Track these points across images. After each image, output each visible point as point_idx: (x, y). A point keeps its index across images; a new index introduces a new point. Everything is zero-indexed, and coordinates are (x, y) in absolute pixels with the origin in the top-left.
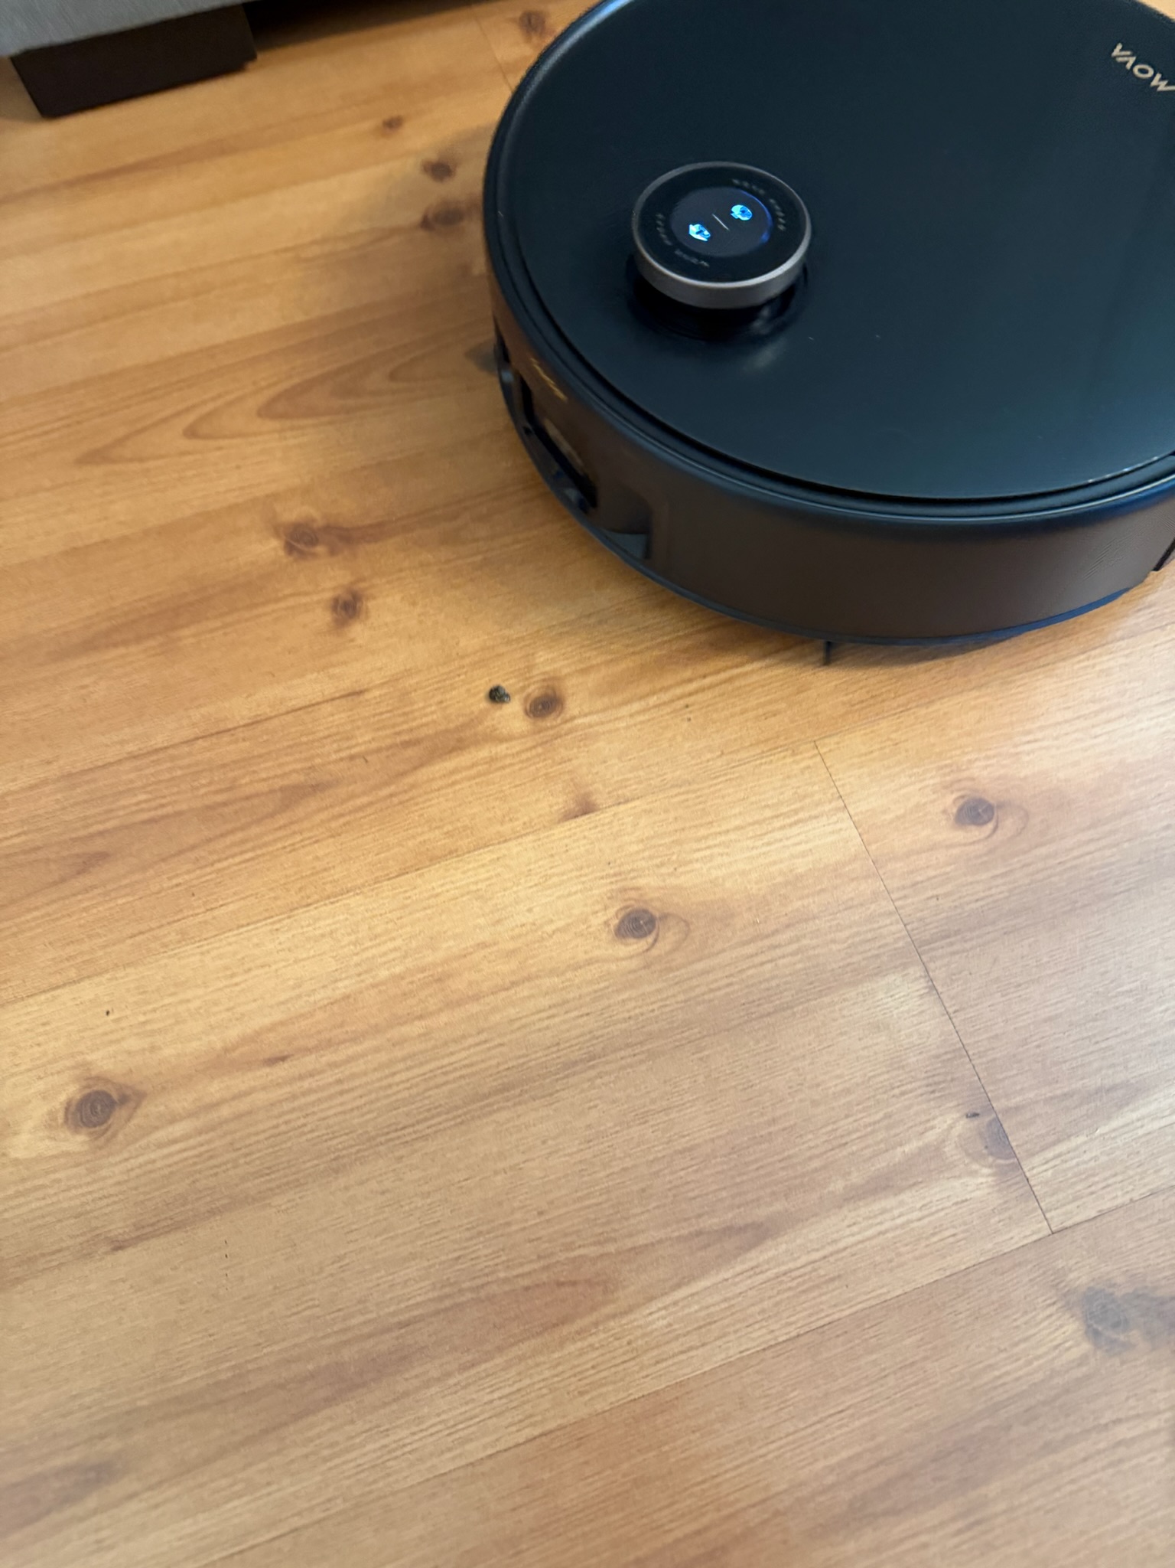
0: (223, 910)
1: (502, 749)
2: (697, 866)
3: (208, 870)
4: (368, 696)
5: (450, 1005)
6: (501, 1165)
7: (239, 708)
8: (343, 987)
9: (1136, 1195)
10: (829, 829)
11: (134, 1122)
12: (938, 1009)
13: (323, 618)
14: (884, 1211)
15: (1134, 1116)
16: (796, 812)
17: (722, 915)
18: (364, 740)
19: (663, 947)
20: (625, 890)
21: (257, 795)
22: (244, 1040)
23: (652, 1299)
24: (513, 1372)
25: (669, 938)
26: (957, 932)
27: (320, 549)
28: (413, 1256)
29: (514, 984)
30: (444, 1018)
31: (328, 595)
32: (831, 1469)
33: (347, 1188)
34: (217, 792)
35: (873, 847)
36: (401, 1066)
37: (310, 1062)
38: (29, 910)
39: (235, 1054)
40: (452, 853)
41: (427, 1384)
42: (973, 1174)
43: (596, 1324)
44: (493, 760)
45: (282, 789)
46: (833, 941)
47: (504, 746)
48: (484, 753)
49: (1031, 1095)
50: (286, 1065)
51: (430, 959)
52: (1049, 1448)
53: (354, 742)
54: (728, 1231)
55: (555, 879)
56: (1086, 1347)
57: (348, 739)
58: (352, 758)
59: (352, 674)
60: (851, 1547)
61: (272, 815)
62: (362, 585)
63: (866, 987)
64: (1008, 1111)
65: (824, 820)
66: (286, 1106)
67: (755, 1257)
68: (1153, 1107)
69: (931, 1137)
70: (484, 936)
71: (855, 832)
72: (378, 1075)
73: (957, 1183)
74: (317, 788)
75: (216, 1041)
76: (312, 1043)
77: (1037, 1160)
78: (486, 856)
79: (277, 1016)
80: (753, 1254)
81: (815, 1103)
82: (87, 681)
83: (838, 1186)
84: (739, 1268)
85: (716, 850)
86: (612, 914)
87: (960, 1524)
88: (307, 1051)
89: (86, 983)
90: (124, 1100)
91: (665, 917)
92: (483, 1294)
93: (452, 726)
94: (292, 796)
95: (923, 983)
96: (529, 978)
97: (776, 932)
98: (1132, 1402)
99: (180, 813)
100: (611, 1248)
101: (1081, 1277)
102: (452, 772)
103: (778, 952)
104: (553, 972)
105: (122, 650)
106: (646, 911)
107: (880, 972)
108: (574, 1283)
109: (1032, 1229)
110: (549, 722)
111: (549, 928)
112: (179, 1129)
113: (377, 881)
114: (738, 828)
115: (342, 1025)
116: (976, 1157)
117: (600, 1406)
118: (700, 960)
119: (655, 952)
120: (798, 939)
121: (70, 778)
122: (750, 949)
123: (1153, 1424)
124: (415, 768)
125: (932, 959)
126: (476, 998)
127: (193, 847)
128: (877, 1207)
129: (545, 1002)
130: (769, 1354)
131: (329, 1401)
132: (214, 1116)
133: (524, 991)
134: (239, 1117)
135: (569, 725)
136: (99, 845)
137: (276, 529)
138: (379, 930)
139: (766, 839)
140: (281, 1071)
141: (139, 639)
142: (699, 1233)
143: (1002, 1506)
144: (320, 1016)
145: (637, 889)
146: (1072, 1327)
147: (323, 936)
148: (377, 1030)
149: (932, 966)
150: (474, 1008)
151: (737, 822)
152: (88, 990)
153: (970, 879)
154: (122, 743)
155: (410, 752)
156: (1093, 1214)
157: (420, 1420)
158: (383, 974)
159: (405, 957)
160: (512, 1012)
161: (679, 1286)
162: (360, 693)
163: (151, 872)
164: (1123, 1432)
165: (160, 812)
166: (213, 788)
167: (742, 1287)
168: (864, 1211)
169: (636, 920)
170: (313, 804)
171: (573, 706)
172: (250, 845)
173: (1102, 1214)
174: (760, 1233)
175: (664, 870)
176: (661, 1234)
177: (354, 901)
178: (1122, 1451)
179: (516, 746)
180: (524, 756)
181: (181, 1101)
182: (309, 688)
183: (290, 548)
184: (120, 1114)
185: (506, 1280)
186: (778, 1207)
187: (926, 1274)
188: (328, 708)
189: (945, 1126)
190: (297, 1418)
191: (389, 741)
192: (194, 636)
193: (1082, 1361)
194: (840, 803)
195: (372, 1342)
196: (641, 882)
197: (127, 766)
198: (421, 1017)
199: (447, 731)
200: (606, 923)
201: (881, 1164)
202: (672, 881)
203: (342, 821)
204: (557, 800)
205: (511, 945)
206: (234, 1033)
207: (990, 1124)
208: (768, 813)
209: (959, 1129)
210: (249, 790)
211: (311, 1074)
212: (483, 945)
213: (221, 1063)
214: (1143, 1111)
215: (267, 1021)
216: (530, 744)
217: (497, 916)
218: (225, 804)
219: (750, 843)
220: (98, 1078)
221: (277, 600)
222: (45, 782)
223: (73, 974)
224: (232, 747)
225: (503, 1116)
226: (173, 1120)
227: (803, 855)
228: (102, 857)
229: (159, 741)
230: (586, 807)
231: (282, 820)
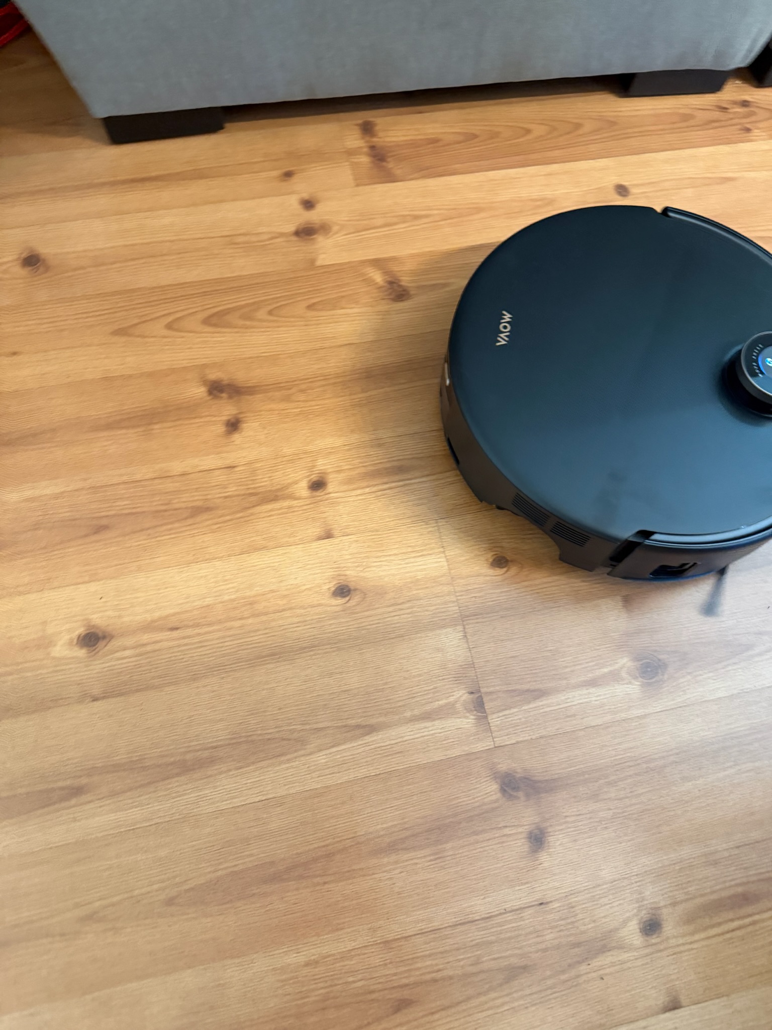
0: (158, 560)
1: (295, 503)
2: (374, 569)
3: (153, 540)
4: (236, 469)
5: (254, 615)
6: (266, 687)
7: (177, 467)
8: (208, 601)
9: (534, 737)
10: (435, 561)
11: (107, 648)
12: (466, 645)
13: (221, 429)
15: (540, 704)
16: (422, 551)
17: (380, 592)
18: (232, 490)
19: (353, 602)
20: (339, 575)
21: (179, 509)
22: (160, 619)
25: (355, 599)
26: (481, 614)
27: (224, 395)
29: (283, 610)
30: (250, 621)
31: (225, 418)
33: (198, 688)
34: (162, 505)
35: (452, 572)
36: (228, 639)
37: (189, 632)
39: (156, 624)
40: (265, 548)
42: (466, 717)
44: (289, 507)
45: (192, 507)
46: (427, 611)
47: (296, 502)
48: (286, 503)
49: (497, 688)
50: (178, 631)
51: (248, 594)
52: (476, 833)
53: (227, 490)
54: (358, 726)
55: (308, 567)
56: (499, 795)
57: (226, 488)
58: (226, 497)
59: (231, 458)
60: (385, 860)
61: (186, 518)
62: (242, 416)
63: (438, 632)
64: (486, 693)
65: (433, 556)
66: (176, 650)
69: (452, 699)
70: (273, 587)
71: (446, 564)
72: (218, 641)
73: (458, 720)
74: (208, 509)
75: (149, 617)
76: (191, 623)
77: (495, 716)
78: (280, 551)
79: (177, 610)
80: (367, 737)
81: (405, 679)
82: (107, 443)
83: (408, 714)
84: (360, 743)
85: (383, 563)
86: (332, 586)
87: (432, 858)
88: (188, 627)
89: (92, 584)
90: (104, 637)
91: (355, 590)
92: (249, 739)
93: (273, 489)
94: (197, 511)
95: (461, 634)
96: (291, 609)
97: (403, 603)
98: (514, 820)
99: (144, 512)
100: (307, 727)
101: (503, 767)
102: (271, 511)
103: (402, 612)
104: (302, 607)
105: (125, 431)
106: (347, 586)
107: (444, 627)
108: (289, 740)
109: (488, 744)
110: (318, 493)
111: (304, 588)
112: (127, 653)
113: (229, 556)
114: (395, 554)
115: (205, 617)
116: (469, 711)
117: (292, 791)
118: (368, 610)
119: (348, 605)
120: (412, 607)
121: (94, 489)
122: (391, 609)
123: (520, 830)
124: (254, 506)
125: (468, 624)
126: (266, 614)
127: (148, 529)
128: (423, 725)
129: (296, 620)
130: (366, 779)
131: (178, 775)
132: (143, 649)
133: (287, 614)
134: (155, 651)
135: (327, 496)
136: (106, 522)
137: (206, 383)
138: (226, 578)
139: (407, 561)
140: (175, 634)
141: (134, 427)
142: (345, 726)
143: (452, 852)
144: (195, 612)
145: (345, 575)
146: (494, 787)
147: (202, 577)
148: (220, 622)
149: (467, 627)
150: (264, 618)
151: (396, 552)
152: (93, 587)
153: (491, 592)
154: (121, 475)
155: (253, 498)
156: (514, 742)
157: (215, 787)
158: (226, 598)
159: (237, 591)
160: (280, 622)
161: (333, 746)
162: (234, 467)
163: (127, 538)
164: (507, 831)
165: (135, 510)
166: (160, 503)
167: (360, 751)
168: (417, 726)
169: (342, 589)
170: (205, 516)
171: (330, 488)
172: (173, 531)
173: (518, 743)
174: (371, 729)
175: (358, 569)
176: (329, 724)
177: (218, 563)
178: (504, 839)
179: (301, 502)
180: (305, 507)
181: (130, 641)
182: (210, 462)
183: (210, 393)
184: (101, 644)
186: (381, 719)
187: (439, 756)
188: (217, 472)
189: (458, 696)
190: (164, 780)
191: (243, 492)
192: (160, 429)
193: (496, 801)
194: (442, 550)
195: (199, 753)
196: (348, 573)
197: (122, 486)
198: (240, 619)
199: (270, 491)
200: (329, 589)
201: (429, 707)
202: (362, 574)
203: (218, 526)
204: (315, 530)
205: (286, 593)
206: (157, 615)
207: (478, 698)
208: (410, 550)
209: (464, 698)
210: (177, 506)
211: (189, 637)
212: (272, 591)
213: (149, 627)
214: (544, 702)
215: (172, 611)
216: (308, 502)
217: (281, 579)
218: (165, 511)
219: (399, 562)
220: (94, 626)
221: (202, 417)
222: (84, 489)
223: (87, 579)
224: (171, 485)
225: (271, 666)
226: (125, 649)
227: (421, 570)
228: (107, 527)
229: (138, 477)
230: (328, 535)
231: (190, 521)
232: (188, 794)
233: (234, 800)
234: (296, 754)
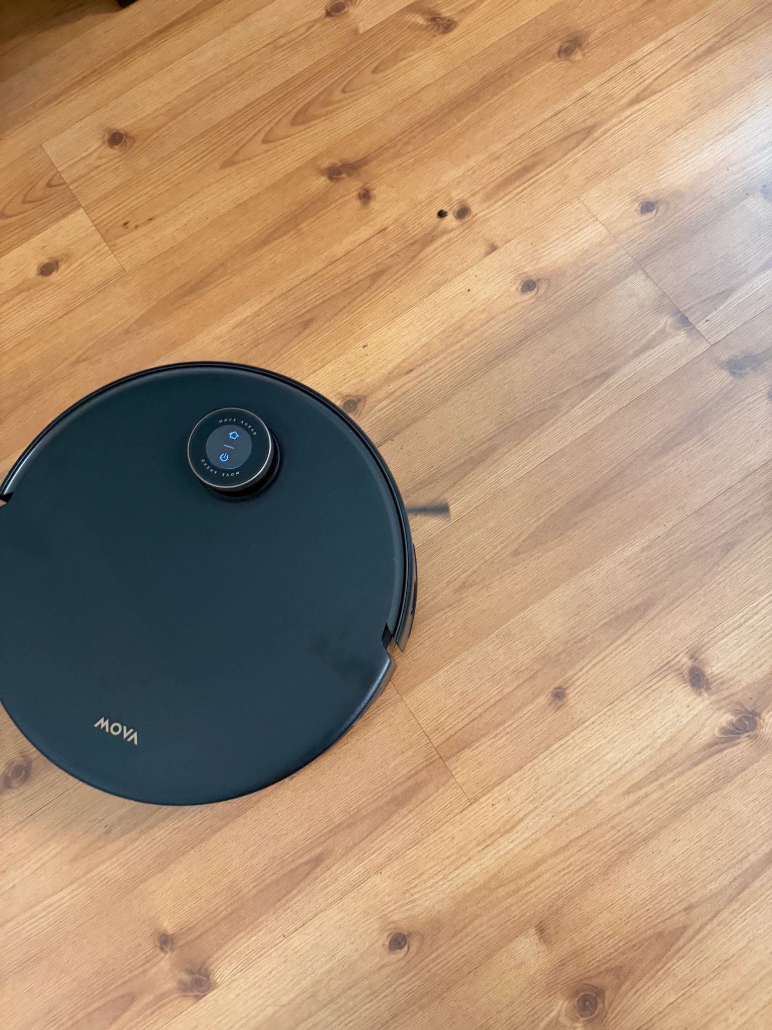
0: (366, 327)
1: (451, 235)
2: (546, 257)
3: (354, 314)
4: (388, 230)
5: (467, 335)
6: (506, 381)
7: (339, 249)
8: (424, 340)
9: (739, 325)
10: (593, 229)
11: (366, 406)
12: (652, 283)
13: (357, 203)
14: (649, 356)
15: (733, 299)
16: (578, 226)
17: (560, 273)
18: (394, 248)
19: (541, 291)
20: (520, 275)
21: (361, 281)
22: (395, 369)
23: (574, 407)
24: (533, 442)
25: (543, 288)
26: (652, 254)
27: (344, 175)
28: (484, 418)
29: (488, 321)
30: (466, 340)
31: (355, 193)
32: (653, 439)
33: (453, 405)
34: (344, 284)
35: (612, 232)
36: (456, 361)
37: (422, 369)
38: (291, 348)
39: (393, 374)
40: (447, 281)
41: (505, 454)
42: (678, 335)
43: (557, 420)
44: (449, 241)
45: (370, 276)
46: (607, 270)
47: (452, 234)
48: (445, 238)
49: (693, 303)
50: (414, 372)
51: (453, 321)
52: (725, 412)
53: (390, 250)
54: (595, 378)
55: (491, 279)
56: (731, 378)
57: (387, 249)
58: (392, 256)
59: (379, 223)
60: (666, 458)
61: (370, 287)
62: (368, 185)
63: (624, 282)
64: (686, 311)
65: (590, 227)
66: (420, 385)
67: (607, 383)
68: (738, 295)
69: (660, 327)
70: (471, 307)
71: (604, 228)
72: (449, 366)
73: (673, 339)
74: (383, 272)
75: (384, 371)
76: (420, 362)
77: (700, 324)
78: (461, 278)
79: (403, 357)
80: (606, 382)
81: (615, 328)
82: (271, 256)
83: (631, 352)
84: (602, 388)
85: (551, 250)
86: (518, 285)
87: (701, 442)
88: (420, 365)
89: (326, 366)
90: (359, 400)
91: (539, 280)
92: (513, 422)
93: (427, 232)
94: (375, 277)
95: (643, 276)
96: (493, 318)
97: (584, 273)
98: (751, 390)
99: (333, 297)
100: (554, 395)
101: (725, 357)
102: (435, 250)
103: (587, 280)
104: (501, 313)
105: (280, 240)
106: (531, 280)
107: (627, 276)
108: (545, 410)
109: (705, 346)
110: (467, 219)
111: (495, 297)
112: (384, 403)
113: (421, 300)
114: (557, 239)
115: (429, 353)
116: (679, 329)
117: (567, 443)
118: (557, 291)
119: (539, 294)
120: (593, 273)
121: (283, 296)
122: (576, 282)
123: (760, 395)
124: (419, 253)
125: (645, 266)
126: (476, 330)
127: (345, 307)
128: (647, 355)
129: (503, 324)
130: (621, 411)
132: (394, 396)
133: (493, 322)
134: (404, 393)
135: (475, 218)
136: (307, 317)
137: (322, 172)
138: (429, 317)
139: (569, 240)
140: (413, 374)
141: (285, 233)
142: (585, 382)
143: (714, 432)
144: (419, 353)
145: (525, 273)
146: (725, 373)
147: (408, 325)
148: (442, 351)
149: (645, 269)
150: (476, 334)
151: (556, 237)
152: (329, 368)
153: (652, 233)
154: (298, 276)
155: (414, 247)
156: (725, 336)
158: (437, 332)
159: (443, 324)
160: (491, 331)
161: (582, 400)
162: (385, 229)
163: (332, 321)
164: (750, 400)
165: (325, 298)
166: (342, 283)
167: (606, 393)
168: (643, 357)
169: (528, 285)
170: (384, 278)
171: (474, 209)
172: (366, 300)
173: (728, 335)
174: (607, 375)
175: (533, 263)
176: (571, 386)
177: (415, 310)
178: (751, 406)
179: (457, 232)
180: (461, 235)
181: (381, 394)
182: (364, 233)
183: (331, 178)
184: (360, 405)
185: (520, 416)
186: (611, 365)
187: (671, 370)
188: (374, 239)
189: (664, 322)
191: (404, 245)
192: (307, 226)
193: (731, 382)
194: (594, 218)
195: (480, 447)
196: (525, 270)
197: (304, 284)
198: (457, 342)
199: (426, 235)
200: (517, 289)
201: (644, 341)
202: (537, 267)
203: (398, 281)
204: (483, 249)
205: (482, 308)
206: (390, 367)
207: (680, 317)
208: (567, 230)
209: (670, 321)
210: (356, 280)
211: (425, 372)
212: (471, 311)
213: (389, 378)
214: (735, 298)
215: (400, 360)
216: (462, 230)
217: (473, 299)
218: (350, 288)
219: (564, 243)
220: (346, 396)
221: (336, 201)
222: (274, 300)
223: (320, 365)
224: (342, 266)
226: (380, 401)
227: (586, 242)
228: (311, 320)
229: (312, 271)
230: (493, 248)
231: (375, 287)
232: (489, 478)
233: (526, 468)
234: (556, 418)
